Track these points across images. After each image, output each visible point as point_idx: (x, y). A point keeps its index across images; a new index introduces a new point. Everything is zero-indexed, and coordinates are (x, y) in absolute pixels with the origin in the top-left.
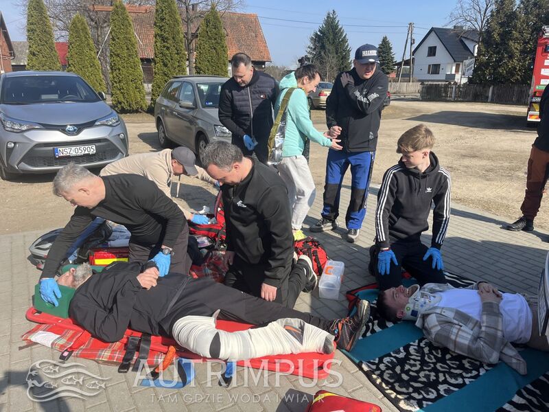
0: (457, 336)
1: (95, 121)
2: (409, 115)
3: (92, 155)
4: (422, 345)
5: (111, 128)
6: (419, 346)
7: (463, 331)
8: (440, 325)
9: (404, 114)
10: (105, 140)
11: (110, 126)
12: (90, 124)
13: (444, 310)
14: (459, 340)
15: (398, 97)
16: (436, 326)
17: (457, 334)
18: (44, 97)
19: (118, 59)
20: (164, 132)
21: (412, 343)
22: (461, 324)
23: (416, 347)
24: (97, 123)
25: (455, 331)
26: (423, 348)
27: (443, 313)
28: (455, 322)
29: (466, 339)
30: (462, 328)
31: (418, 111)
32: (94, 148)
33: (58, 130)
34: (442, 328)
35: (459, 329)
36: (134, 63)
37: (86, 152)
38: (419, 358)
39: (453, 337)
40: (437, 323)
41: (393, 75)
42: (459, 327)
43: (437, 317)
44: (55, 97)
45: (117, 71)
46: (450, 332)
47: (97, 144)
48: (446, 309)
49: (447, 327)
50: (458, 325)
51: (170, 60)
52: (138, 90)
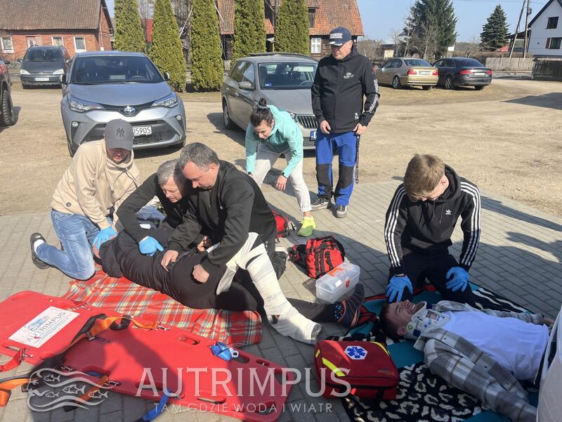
0: (454, 369)
1: (153, 102)
2: (512, 97)
3: (148, 136)
4: (418, 370)
5: (167, 110)
6: (413, 371)
7: (462, 364)
8: (437, 353)
9: (506, 95)
10: (161, 121)
11: (168, 107)
12: (148, 106)
13: (445, 337)
14: (456, 373)
15: (507, 75)
16: (433, 353)
17: (455, 366)
18: (112, 77)
19: (199, 37)
20: (228, 113)
21: (406, 367)
22: (461, 354)
23: (409, 373)
24: (154, 105)
25: (453, 362)
26: (418, 374)
27: (443, 340)
28: (455, 351)
29: (464, 373)
30: (462, 360)
31: (525, 91)
32: (150, 129)
33: (117, 111)
34: (439, 357)
35: (458, 361)
36: (214, 40)
37: (143, 133)
38: (408, 385)
39: (450, 369)
40: (434, 351)
41: (505, 49)
42: (457, 358)
43: (435, 343)
44: (123, 77)
45: (197, 49)
46: (447, 362)
47: (153, 125)
48: (449, 336)
49: (445, 356)
50: (459, 355)
51: (249, 37)
52: (216, 68)
